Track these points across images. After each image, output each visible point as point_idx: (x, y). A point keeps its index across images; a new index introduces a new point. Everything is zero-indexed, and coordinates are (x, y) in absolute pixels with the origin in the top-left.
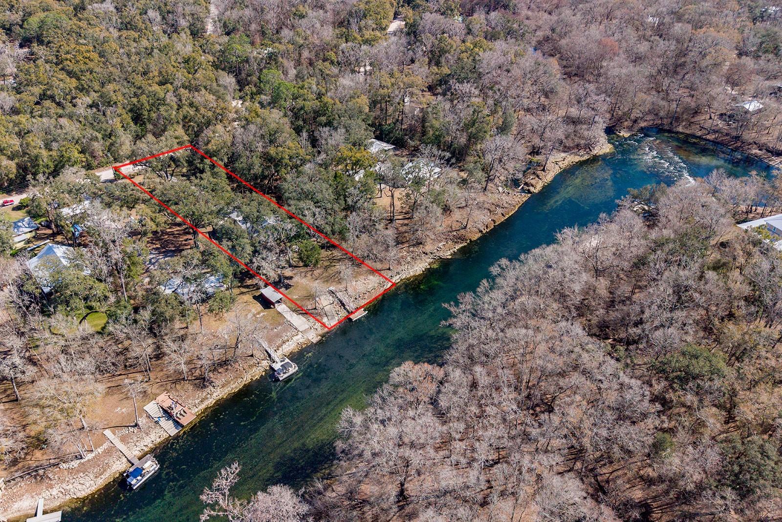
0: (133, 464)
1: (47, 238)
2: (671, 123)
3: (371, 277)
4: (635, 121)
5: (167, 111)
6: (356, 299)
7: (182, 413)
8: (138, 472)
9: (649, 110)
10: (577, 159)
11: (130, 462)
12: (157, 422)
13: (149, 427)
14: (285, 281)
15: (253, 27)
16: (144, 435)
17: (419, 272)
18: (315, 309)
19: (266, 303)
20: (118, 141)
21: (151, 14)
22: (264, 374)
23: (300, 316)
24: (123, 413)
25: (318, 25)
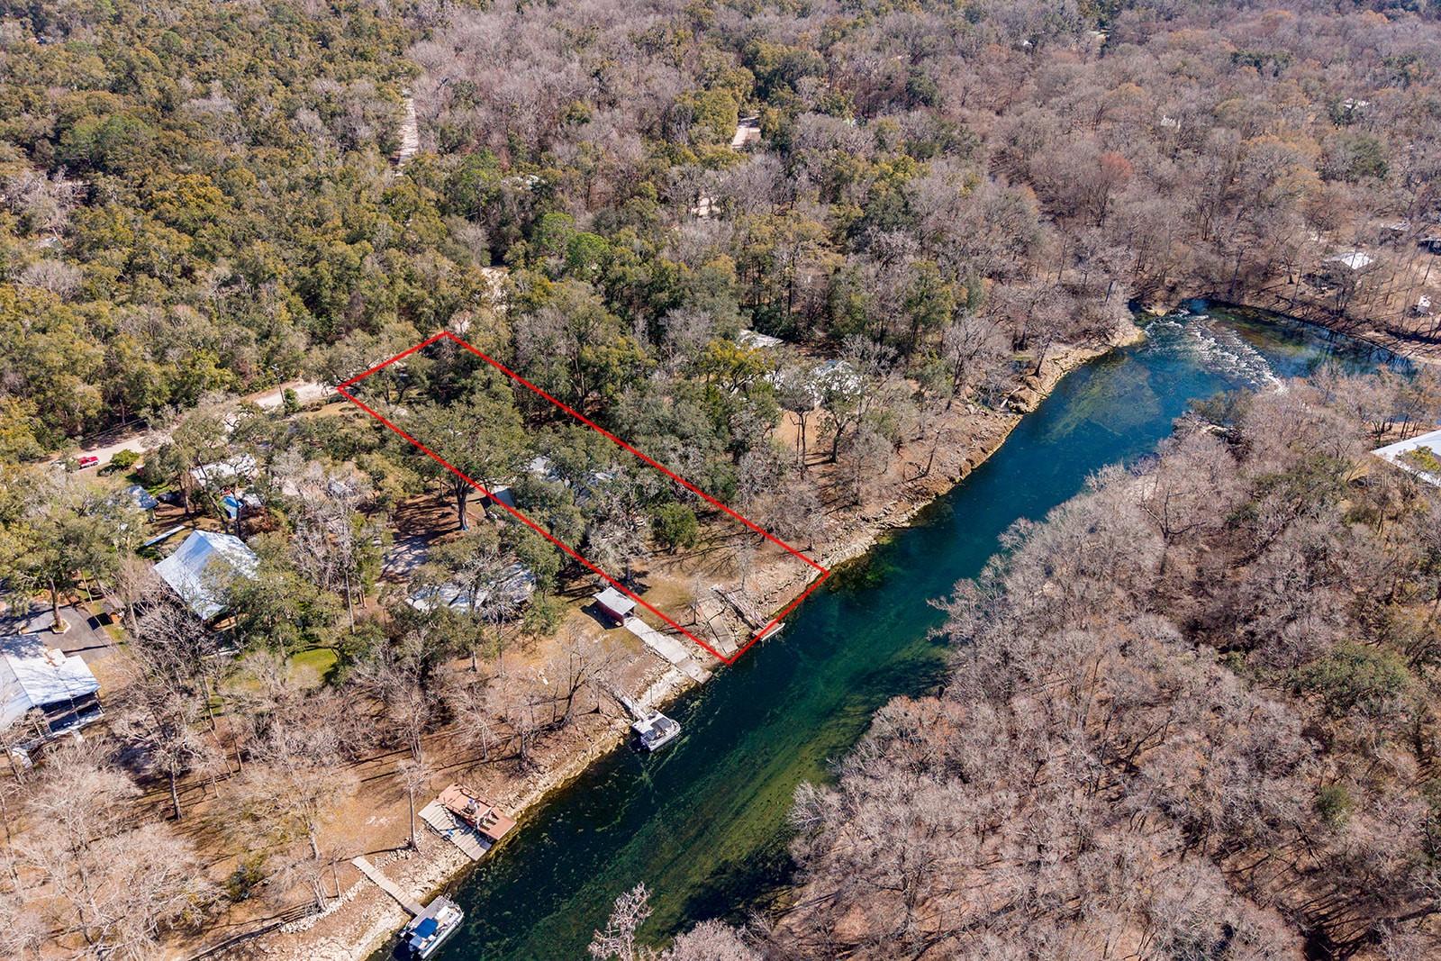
0: (414, 916)
1: (178, 523)
2: (1230, 291)
3: (781, 565)
4: (1172, 289)
5: (371, 289)
6: (760, 603)
7: (490, 817)
8: (429, 927)
9: (1194, 271)
10: (1088, 354)
11: (408, 913)
12: (446, 839)
13: (433, 847)
14: (636, 580)
15: (496, 138)
16: (426, 862)
17: (860, 552)
18: (694, 623)
19: (609, 619)
20: (285, 344)
21: (305, 116)
22: (621, 741)
23: (670, 637)
24: (381, 825)
25: (615, 135)
